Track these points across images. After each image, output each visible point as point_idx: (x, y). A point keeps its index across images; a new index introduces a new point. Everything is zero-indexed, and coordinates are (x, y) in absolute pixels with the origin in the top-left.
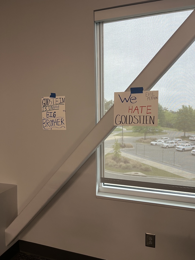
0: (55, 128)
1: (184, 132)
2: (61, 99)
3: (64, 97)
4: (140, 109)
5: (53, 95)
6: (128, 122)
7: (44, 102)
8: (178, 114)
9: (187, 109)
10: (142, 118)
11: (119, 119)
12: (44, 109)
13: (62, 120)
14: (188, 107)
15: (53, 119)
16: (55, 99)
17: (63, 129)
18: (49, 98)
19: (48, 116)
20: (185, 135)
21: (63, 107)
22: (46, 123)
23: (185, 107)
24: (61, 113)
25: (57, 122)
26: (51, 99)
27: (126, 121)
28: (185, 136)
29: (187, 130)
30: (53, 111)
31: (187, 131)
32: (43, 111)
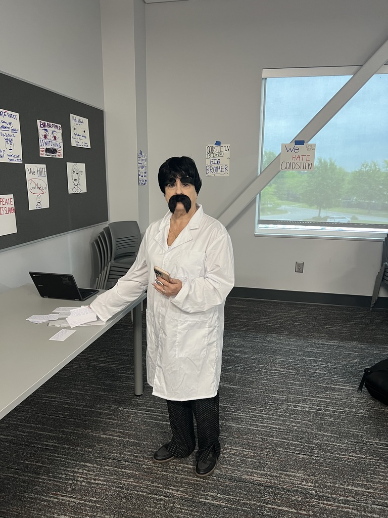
0: (218, 174)
1: (318, 210)
2: (226, 147)
3: (229, 145)
4: (301, 157)
5: (218, 143)
6: (291, 168)
7: (208, 150)
8: (311, 175)
9: (327, 165)
10: (302, 164)
11: (284, 165)
12: (209, 157)
13: (226, 167)
14: (328, 161)
15: (217, 165)
16: (219, 147)
17: (226, 175)
18: (214, 146)
19: (212, 163)
20: (321, 215)
21: (227, 155)
22: (209, 170)
23: (322, 161)
24: (225, 160)
25: (220, 169)
26: (216, 147)
27: (290, 166)
28: (321, 217)
29: (325, 205)
30: (217, 159)
31: (325, 208)
32: (207, 158)
